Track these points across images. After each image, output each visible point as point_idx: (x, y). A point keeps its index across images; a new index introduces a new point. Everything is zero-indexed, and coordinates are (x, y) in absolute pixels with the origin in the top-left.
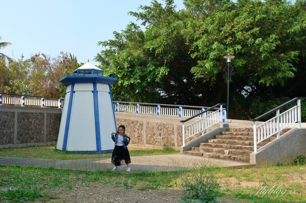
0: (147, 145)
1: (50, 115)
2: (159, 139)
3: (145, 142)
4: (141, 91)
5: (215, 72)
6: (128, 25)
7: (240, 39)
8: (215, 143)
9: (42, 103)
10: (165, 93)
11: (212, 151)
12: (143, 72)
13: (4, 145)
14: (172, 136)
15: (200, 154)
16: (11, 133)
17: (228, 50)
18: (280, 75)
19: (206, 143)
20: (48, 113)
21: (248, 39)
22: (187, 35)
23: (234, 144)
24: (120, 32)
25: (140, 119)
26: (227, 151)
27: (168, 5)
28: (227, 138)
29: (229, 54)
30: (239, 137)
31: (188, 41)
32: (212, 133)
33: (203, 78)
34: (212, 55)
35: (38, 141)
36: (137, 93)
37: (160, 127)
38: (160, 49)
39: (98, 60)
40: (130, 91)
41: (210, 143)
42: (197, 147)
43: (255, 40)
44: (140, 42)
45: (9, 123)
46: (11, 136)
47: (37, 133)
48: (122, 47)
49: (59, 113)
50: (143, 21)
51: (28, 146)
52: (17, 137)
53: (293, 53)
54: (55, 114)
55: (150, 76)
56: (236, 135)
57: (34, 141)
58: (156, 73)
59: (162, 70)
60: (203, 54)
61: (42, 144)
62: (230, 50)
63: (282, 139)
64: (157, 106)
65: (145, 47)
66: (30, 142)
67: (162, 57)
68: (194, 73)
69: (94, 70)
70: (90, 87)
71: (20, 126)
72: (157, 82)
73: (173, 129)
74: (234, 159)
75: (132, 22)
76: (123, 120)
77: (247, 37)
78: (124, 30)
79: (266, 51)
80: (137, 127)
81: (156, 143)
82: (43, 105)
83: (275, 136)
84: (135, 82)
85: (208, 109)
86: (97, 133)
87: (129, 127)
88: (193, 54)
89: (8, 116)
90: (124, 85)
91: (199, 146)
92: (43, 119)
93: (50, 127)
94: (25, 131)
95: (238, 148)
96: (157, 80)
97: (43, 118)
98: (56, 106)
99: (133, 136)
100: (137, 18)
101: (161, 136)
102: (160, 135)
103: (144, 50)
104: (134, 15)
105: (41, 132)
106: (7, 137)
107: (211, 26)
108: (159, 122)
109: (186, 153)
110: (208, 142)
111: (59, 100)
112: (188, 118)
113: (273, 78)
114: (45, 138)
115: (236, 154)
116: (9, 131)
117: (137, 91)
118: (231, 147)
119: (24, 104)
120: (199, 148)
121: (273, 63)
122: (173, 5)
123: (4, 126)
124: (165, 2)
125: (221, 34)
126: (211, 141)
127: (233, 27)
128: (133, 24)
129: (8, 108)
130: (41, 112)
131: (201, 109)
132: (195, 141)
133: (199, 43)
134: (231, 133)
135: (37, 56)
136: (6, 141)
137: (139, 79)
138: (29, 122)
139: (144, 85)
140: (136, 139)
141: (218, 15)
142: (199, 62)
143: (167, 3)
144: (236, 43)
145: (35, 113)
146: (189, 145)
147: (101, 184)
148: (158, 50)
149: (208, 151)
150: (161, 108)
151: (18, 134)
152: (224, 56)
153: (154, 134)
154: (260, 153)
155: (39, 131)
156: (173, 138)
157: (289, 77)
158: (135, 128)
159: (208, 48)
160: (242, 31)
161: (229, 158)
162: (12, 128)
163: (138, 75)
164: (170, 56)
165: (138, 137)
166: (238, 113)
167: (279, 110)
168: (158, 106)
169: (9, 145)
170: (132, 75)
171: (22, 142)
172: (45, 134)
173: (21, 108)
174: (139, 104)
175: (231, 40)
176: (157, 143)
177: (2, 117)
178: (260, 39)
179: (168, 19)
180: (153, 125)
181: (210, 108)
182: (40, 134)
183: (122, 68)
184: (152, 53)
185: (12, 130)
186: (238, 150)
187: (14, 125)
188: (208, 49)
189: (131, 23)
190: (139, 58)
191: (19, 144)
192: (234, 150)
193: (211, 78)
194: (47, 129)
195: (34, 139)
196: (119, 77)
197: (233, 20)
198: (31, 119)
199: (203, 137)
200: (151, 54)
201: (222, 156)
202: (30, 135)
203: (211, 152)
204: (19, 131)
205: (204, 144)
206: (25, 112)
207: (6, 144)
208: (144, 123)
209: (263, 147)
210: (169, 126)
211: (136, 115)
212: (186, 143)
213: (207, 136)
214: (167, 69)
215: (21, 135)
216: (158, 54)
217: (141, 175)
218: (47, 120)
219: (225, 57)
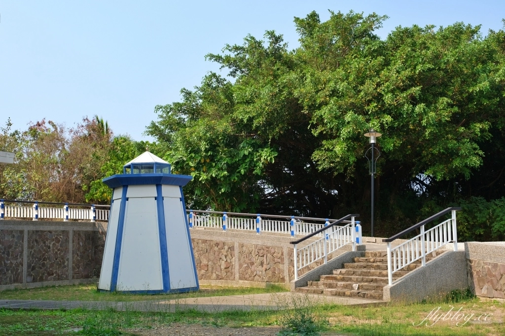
0: (241, 281)
1: (77, 234)
2: (260, 270)
3: (237, 276)
4: (230, 190)
5: (352, 159)
6: (206, 77)
7: (390, 105)
8: (343, 274)
9: (63, 214)
10: (272, 188)
11: (337, 285)
12: (232, 157)
13: (8, 285)
14: (281, 266)
15: (319, 290)
16: (17, 266)
17: (371, 124)
18: (457, 163)
19: (330, 275)
20: (74, 231)
21: (403, 105)
22: (304, 98)
23: (368, 276)
24: (193, 91)
25: (229, 238)
26: (356, 286)
27: (273, 44)
28: (361, 267)
29: (372, 130)
30: (376, 265)
31: (306, 108)
32: (338, 260)
33: (334, 167)
34: (345, 132)
35: (59, 278)
36: (222, 193)
37: (262, 251)
38: (260, 119)
39: (152, 133)
40: (210, 189)
41: (336, 274)
42: (316, 281)
43: (414, 105)
44: (227, 106)
45: (15, 248)
46: (18, 269)
47: (57, 264)
48: (195, 113)
49: (92, 230)
50: (231, 70)
51: (44, 286)
52: (28, 272)
53: (478, 127)
54: (86, 231)
55: (244, 165)
56: (374, 262)
57: (54, 278)
58: (255, 160)
59: (264, 155)
60: (331, 129)
61: (66, 282)
62: (374, 124)
63: (428, 267)
64: (255, 217)
65: (234, 115)
66: (46, 280)
67: (264, 132)
68: (318, 161)
69: (157, 163)
70: (152, 191)
71: (32, 253)
72: (257, 174)
73: (282, 254)
74: (364, 296)
75: (213, 72)
76: (200, 241)
77: (401, 101)
78: (200, 85)
79: (433, 125)
80: (224, 252)
81: (255, 277)
82: (67, 217)
83: (419, 261)
84: (219, 174)
85: (335, 222)
86: (164, 263)
87: (211, 252)
88: (316, 129)
89: (14, 236)
90: (200, 179)
91: (319, 280)
92: (67, 241)
93: (78, 255)
94: (39, 261)
95: (372, 281)
96: (257, 171)
97: (66, 239)
98: (88, 218)
99: (218, 267)
100: (221, 65)
101: (262, 267)
102: (262, 264)
103: (234, 120)
104: (216, 60)
105: (64, 263)
106: (12, 272)
107: (342, 85)
108: (260, 244)
109: (300, 291)
110: (333, 274)
111: (92, 208)
112: (304, 237)
113: (447, 168)
114: (70, 273)
115: (367, 289)
116: (15, 261)
117: (223, 190)
118: (363, 279)
119: (37, 216)
120: (319, 282)
121: (446, 144)
122: (282, 43)
123: (8, 255)
124: (268, 40)
125: (360, 96)
126: (336, 272)
127: (379, 85)
128: (214, 75)
129: (13, 225)
130: (64, 229)
131: (324, 222)
132: (313, 273)
133: (325, 112)
134: (366, 259)
135: (39, 125)
136: (10, 278)
137: (225, 169)
138: (45, 246)
139: (234, 179)
140: (222, 272)
141: (356, 64)
142: (324, 142)
143: (271, 41)
144: (384, 112)
145: (54, 232)
146: (304, 278)
147: (185, 324)
148: (258, 120)
149: (330, 286)
150: (263, 221)
151: (29, 266)
152: (365, 132)
153: (252, 264)
154: (396, 285)
155: (60, 261)
156: (282, 268)
157: (472, 166)
158: (221, 254)
159: (339, 120)
160: (393, 91)
161: (357, 295)
162: (20, 257)
163: (224, 164)
164: (277, 130)
165: (226, 268)
166: (399, 225)
167: (423, 226)
168: (258, 217)
169: (16, 284)
170: (214, 162)
171: (34, 280)
172: (70, 266)
173: (34, 223)
174: (227, 215)
175: (377, 106)
176: (257, 277)
177: (5, 238)
178: (422, 105)
179: (272, 70)
180: (251, 249)
181: (337, 220)
182: (62, 266)
183: (197, 151)
184: (248, 124)
185: (19, 260)
186: (372, 283)
187: (22, 252)
188: (339, 123)
189: (210, 74)
190: (225, 134)
191: (31, 283)
192: (366, 284)
193: (346, 169)
194: (73, 257)
195: (53, 274)
196: (191, 167)
197: (378, 73)
198: (49, 241)
199: (325, 266)
200: (246, 125)
201: (348, 292)
202: (47, 267)
203: (335, 288)
204: (30, 262)
205: (326, 277)
206: (39, 229)
207: (11, 284)
208: (236, 245)
209: (401, 278)
210: (276, 251)
211: (222, 233)
212: (299, 275)
213: (331, 264)
214: (273, 153)
215: (33, 269)
216: (257, 128)
217: (232, 314)
218: (73, 242)
219: (366, 135)
